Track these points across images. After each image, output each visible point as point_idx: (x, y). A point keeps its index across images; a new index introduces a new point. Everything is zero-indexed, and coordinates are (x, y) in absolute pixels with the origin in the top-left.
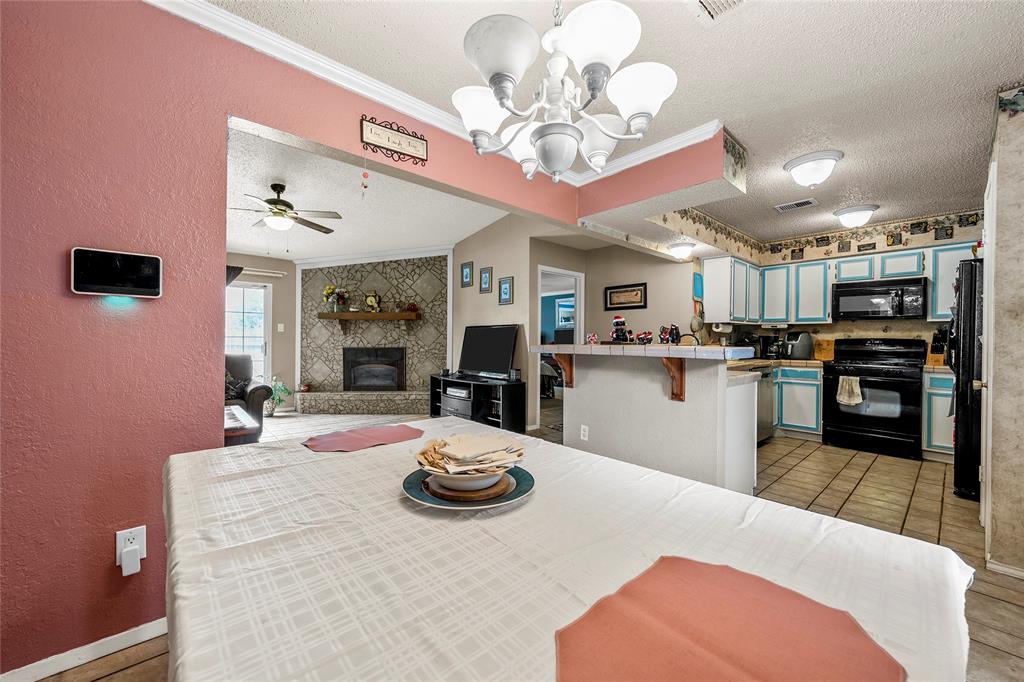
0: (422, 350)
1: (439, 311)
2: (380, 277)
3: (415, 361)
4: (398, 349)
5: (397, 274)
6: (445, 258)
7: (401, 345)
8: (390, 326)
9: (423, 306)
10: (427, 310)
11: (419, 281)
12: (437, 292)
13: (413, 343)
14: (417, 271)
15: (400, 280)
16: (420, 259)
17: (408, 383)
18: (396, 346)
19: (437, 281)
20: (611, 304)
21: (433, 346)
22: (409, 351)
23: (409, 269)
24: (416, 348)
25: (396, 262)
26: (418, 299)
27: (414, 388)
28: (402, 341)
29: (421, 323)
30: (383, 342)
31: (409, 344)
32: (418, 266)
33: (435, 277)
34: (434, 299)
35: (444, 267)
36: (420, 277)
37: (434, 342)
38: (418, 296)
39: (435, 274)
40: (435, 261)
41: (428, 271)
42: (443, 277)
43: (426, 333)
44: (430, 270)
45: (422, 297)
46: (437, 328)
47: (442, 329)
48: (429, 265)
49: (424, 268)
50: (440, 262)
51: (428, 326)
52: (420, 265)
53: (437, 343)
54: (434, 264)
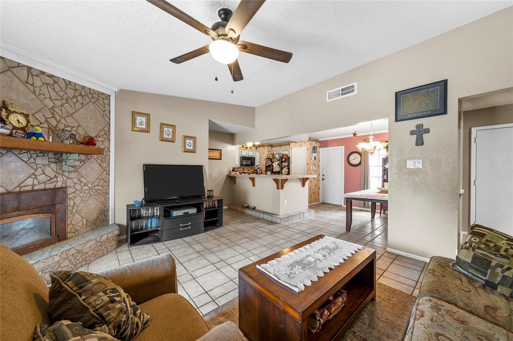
0: (85, 188)
2: (22, 87)
3: (78, 201)
4: (55, 189)
5: (53, 94)
6: (107, 97)
7: (59, 185)
8: (41, 161)
11: (82, 111)
12: (100, 128)
13: (75, 180)
14: (80, 99)
15: (58, 103)
16: (83, 87)
17: (69, 229)
18: (52, 186)
19: (100, 117)
21: (97, 182)
22: (70, 191)
23: (70, 93)
24: (78, 187)
25: (51, 76)
27: (77, 233)
28: (60, 179)
30: (30, 181)
31: (69, 183)
32: (80, 95)
33: (99, 113)
34: (98, 134)
35: (106, 106)
36: (84, 108)
37: (98, 179)
38: (80, 128)
39: (99, 109)
40: (98, 96)
41: (91, 103)
42: (106, 115)
43: (89, 169)
44: (94, 103)
45: (86, 130)
46: (100, 164)
47: (105, 165)
48: (93, 98)
49: (88, 100)
50: (103, 99)
51: (92, 163)
52: (83, 94)
53: (100, 179)
54: (98, 99)
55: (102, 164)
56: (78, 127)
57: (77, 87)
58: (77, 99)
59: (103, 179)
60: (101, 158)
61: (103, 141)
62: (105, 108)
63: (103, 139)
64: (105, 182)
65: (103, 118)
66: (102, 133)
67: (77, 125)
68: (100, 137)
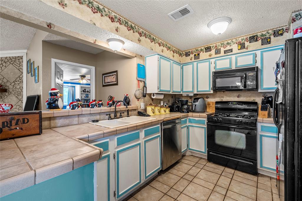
1: (18, 87)
6: (22, 58)
9: (8, 84)
10: (11, 87)
11: (5, 70)
12: (17, 76)
14: (4, 64)
16: (6, 58)
19: (17, 71)
20: (105, 83)
21: (15, 107)
26: (5, 80)
29: (7, 94)
32: (5, 62)
33: (16, 68)
34: (15, 80)
35: (21, 63)
36: (6, 68)
37: (15, 105)
38: (5, 79)
39: (16, 66)
40: (15, 59)
41: (11, 64)
42: (21, 68)
43: (10, 100)
44: (12, 64)
45: (8, 79)
46: (17, 97)
47: (21, 97)
48: (12, 61)
49: (9, 63)
50: (19, 60)
51: (11, 96)
52: (6, 61)
53: (17, 105)
54: (15, 61)
55: (18, 97)
56: (3, 78)
57: (3, 59)
58: (3, 65)
59: (19, 106)
60: (17, 94)
61: (18, 84)
62: (20, 65)
63: (19, 83)
64: (21, 107)
65: (18, 70)
66: (18, 79)
67: (3, 77)
68: (16, 81)
